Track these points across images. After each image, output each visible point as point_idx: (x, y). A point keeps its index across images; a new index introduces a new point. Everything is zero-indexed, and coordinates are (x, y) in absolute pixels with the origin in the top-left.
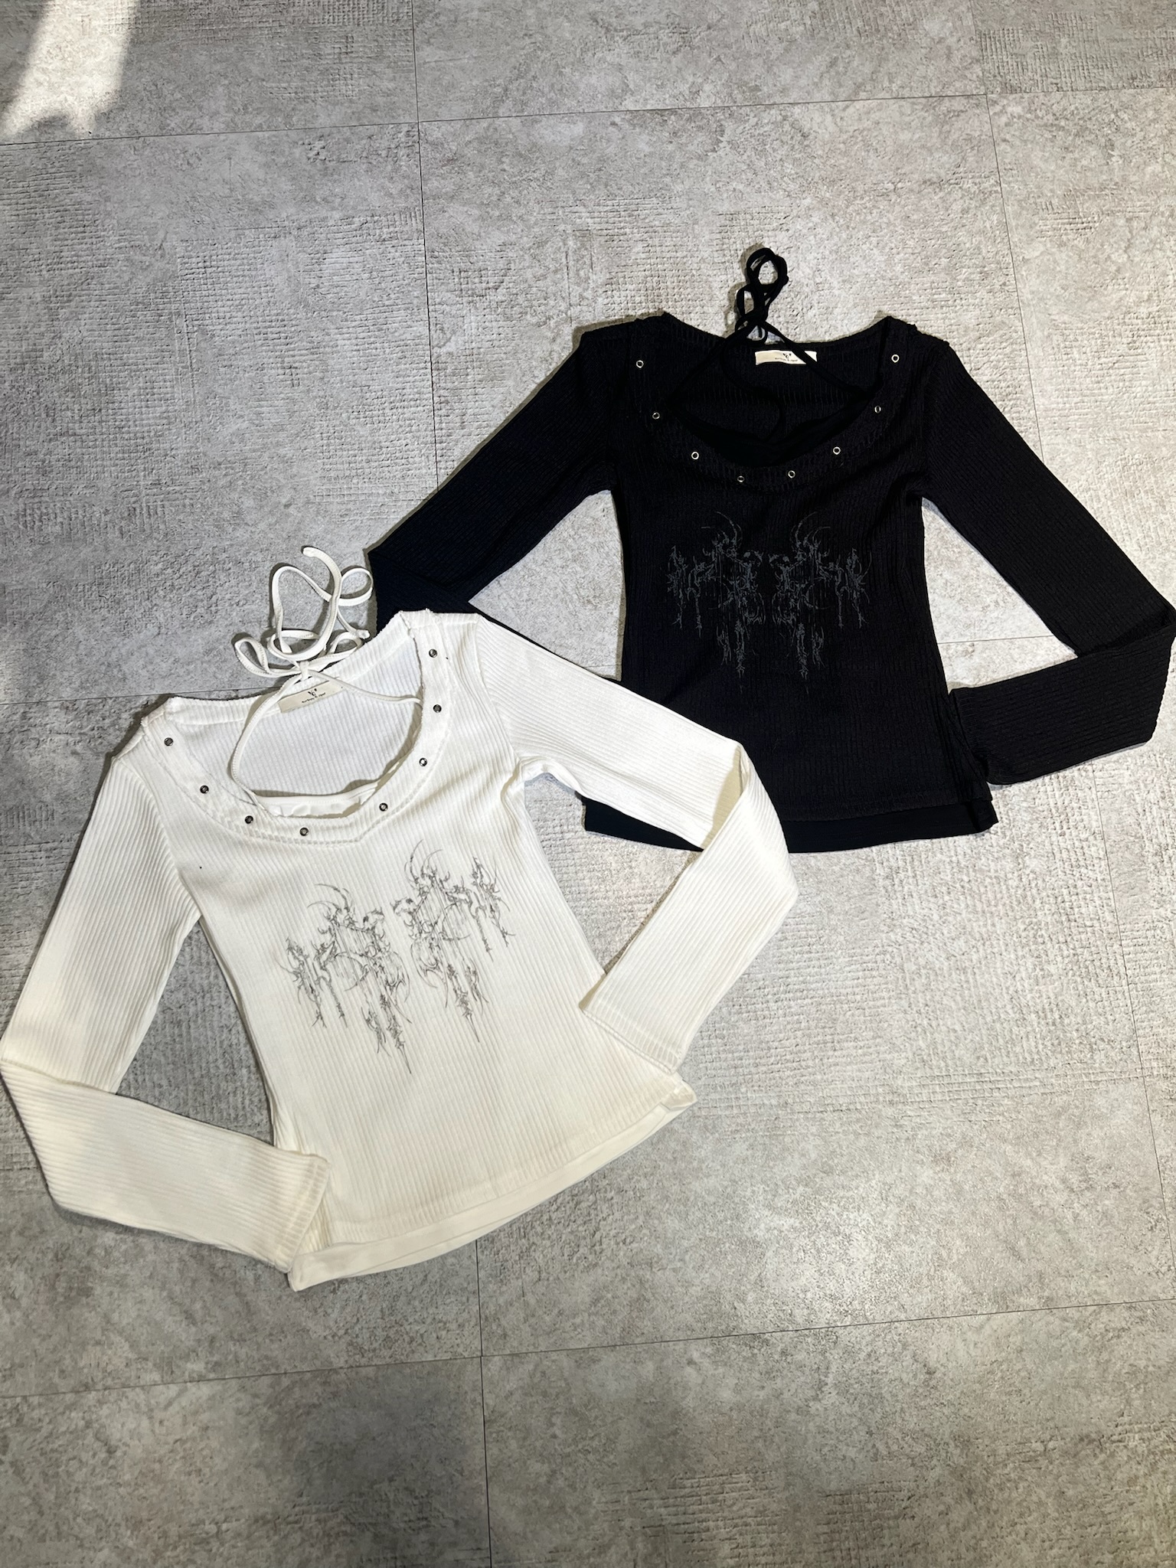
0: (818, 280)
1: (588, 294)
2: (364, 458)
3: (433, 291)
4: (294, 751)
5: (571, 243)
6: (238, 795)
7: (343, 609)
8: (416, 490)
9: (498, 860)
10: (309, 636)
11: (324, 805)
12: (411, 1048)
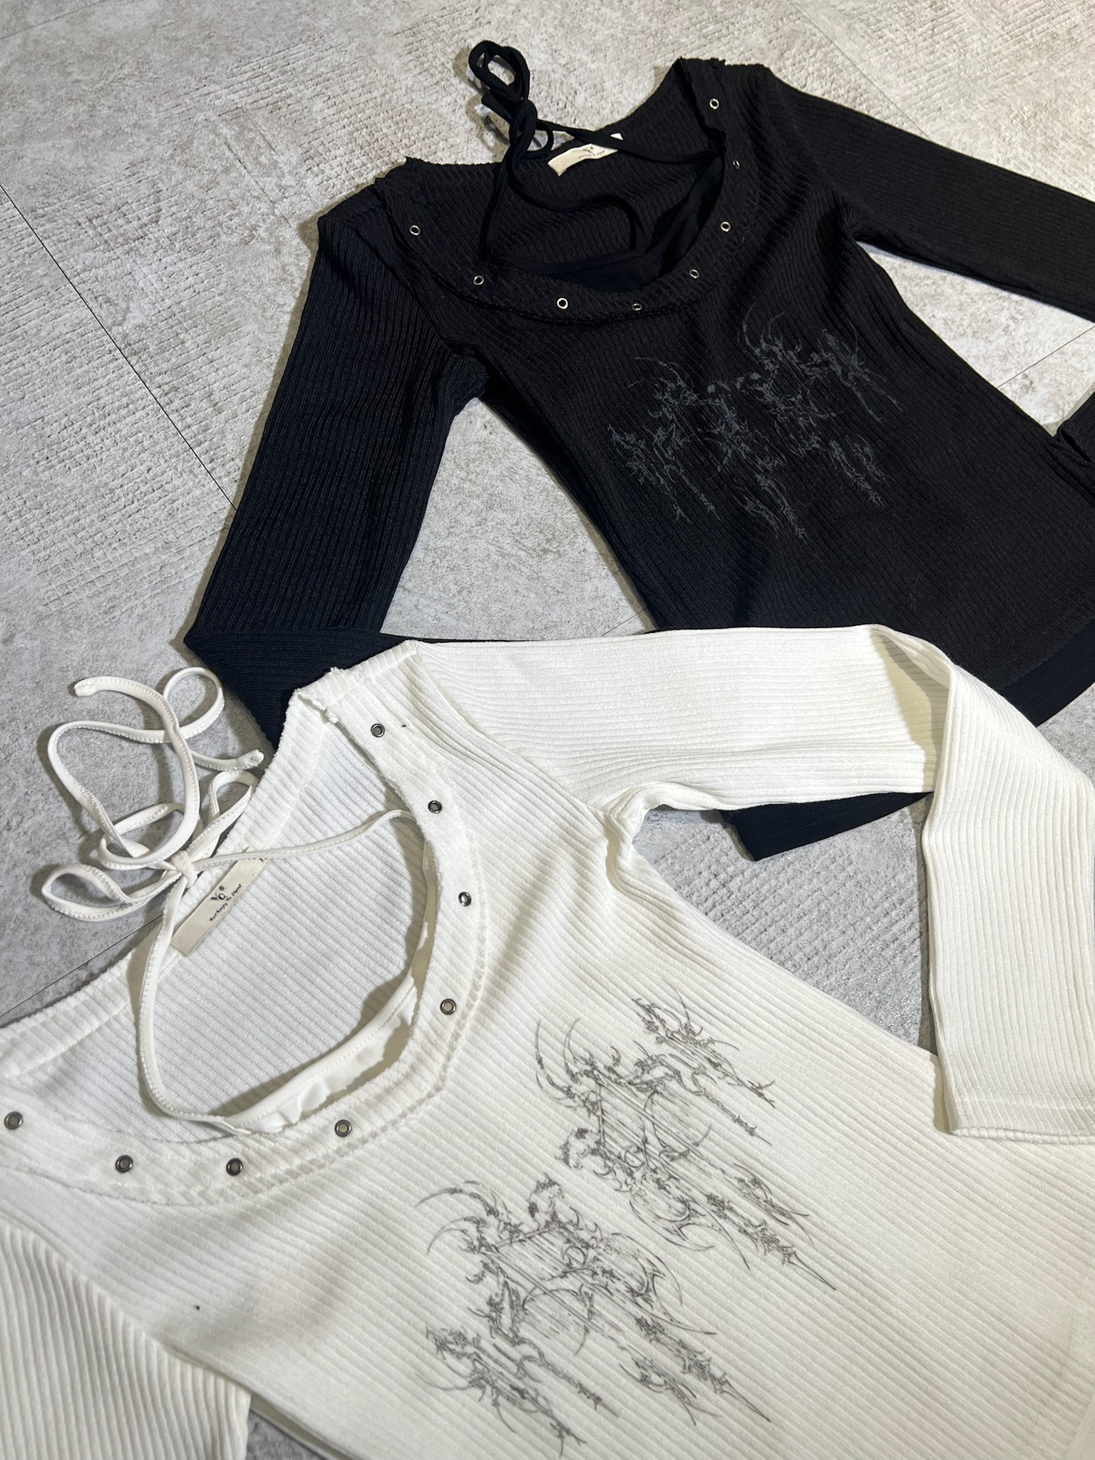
0: (562, 61)
1: (288, 180)
2: (94, 516)
3: (63, 259)
4: (243, 1008)
5: (225, 131)
6: (187, 1136)
7: (192, 742)
8: (201, 523)
9: (674, 980)
10: (159, 812)
11: (344, 1065)
12: (742, 1377)
